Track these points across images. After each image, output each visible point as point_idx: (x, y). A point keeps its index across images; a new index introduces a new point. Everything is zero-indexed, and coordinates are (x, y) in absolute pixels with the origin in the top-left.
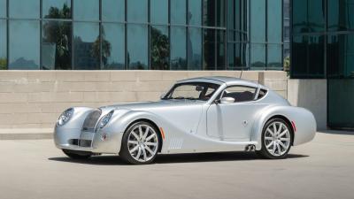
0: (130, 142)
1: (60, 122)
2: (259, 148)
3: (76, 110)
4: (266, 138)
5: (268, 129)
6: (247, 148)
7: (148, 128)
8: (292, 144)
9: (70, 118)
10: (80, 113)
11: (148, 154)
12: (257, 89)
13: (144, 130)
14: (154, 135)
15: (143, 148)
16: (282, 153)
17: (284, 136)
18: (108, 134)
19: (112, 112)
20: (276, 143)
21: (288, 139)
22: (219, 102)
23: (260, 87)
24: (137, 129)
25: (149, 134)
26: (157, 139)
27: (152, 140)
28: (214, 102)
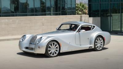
0: (49, 49)
1: (21, 40)
2: (93, 47)
3: (27, 36)
4: (96, 44)
5: (96, 41)
6: (89, 48)
7: (55, 43)
8: (104, 45)
9: (25, 39)
10: (28, 37)
11: (55, 53)
12: (92, 26)
13: (54, 44)
14: (57, 46)
15: (53, 51)
16: (101, 49)
17: (101, 43)
18: (40, 46)
19: (41, 37)
20: (99, 45)
21: (103, 44)
22: (80, 31)
23: (93, 25)
24: (51, 44)
25: (56, 45)
26: (58, 47)
27: (57, 48)
28: (77, 32)
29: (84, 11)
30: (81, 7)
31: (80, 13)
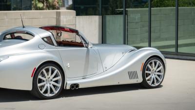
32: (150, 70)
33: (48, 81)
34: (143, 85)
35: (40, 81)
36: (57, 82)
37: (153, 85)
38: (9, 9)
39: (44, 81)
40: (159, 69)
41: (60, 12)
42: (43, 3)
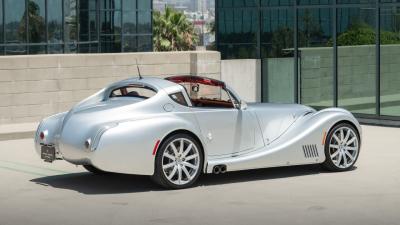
29: (181, 36)
30: (168, 23)
31: (166, 43)
32: (337, 143)
33: (179, 161)
34: (326, 167)
35: (167, 161)
36: (192, 161)
37: (341, 167)
38: (119, 51)
39: (172, 161)
40: (350, 142)
41: (196, 55)
42: (170, 39)
